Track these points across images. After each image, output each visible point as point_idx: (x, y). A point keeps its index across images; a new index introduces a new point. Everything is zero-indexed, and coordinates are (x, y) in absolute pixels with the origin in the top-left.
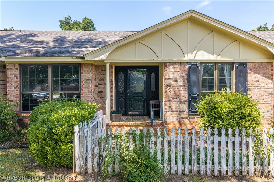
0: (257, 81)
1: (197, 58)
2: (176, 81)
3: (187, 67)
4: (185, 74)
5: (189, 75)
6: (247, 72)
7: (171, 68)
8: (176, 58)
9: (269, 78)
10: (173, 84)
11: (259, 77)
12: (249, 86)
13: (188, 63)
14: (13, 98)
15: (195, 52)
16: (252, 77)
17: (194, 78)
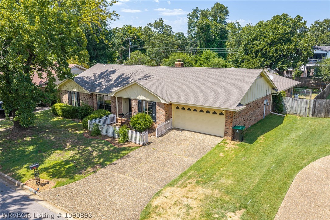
0: (160, 110)
1: (141, 98)
2: (135, 106)
3: (138, 101)
4: (137, 104)
5: (138, 104)
6: (156, 106)
7: (133, 101)
8: (134, 98)
9: (163, 109)
10: (134, 107)
11: (160, 108)
12: (157, 112)
13: (138, 100)
14: (95, 105)
15: (140, 96)
16: (158, 108)
17: (140, 106)
